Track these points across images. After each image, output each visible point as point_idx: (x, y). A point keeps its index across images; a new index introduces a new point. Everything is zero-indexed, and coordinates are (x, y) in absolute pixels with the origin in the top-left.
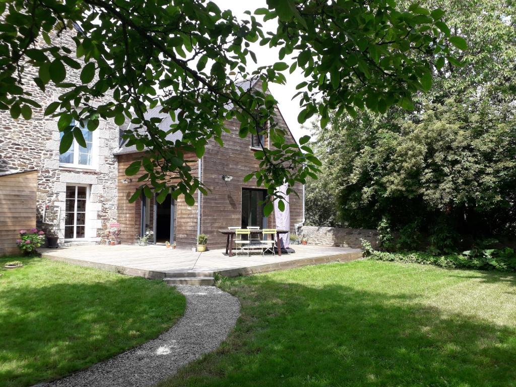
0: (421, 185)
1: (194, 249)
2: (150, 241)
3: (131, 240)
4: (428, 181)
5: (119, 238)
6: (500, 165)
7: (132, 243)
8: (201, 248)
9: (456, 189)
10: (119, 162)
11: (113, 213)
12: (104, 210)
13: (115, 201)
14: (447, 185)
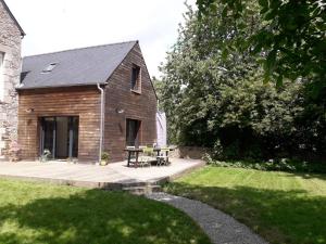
0: (250, 120)
1: (97, 164)
2: (50, 158)
3: (33, 157)
4: (255, 117)
5: (20, 156)
6: (295, 109)
7: (34, 160)
8: (104, 163)
9: (272, 123)
10: (20, 95)
11: (14, 135)
12: (7, 134)
13: (16, 127)
14: (266, 120)
